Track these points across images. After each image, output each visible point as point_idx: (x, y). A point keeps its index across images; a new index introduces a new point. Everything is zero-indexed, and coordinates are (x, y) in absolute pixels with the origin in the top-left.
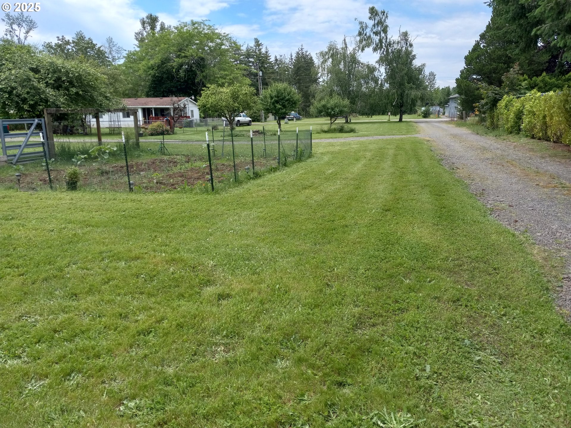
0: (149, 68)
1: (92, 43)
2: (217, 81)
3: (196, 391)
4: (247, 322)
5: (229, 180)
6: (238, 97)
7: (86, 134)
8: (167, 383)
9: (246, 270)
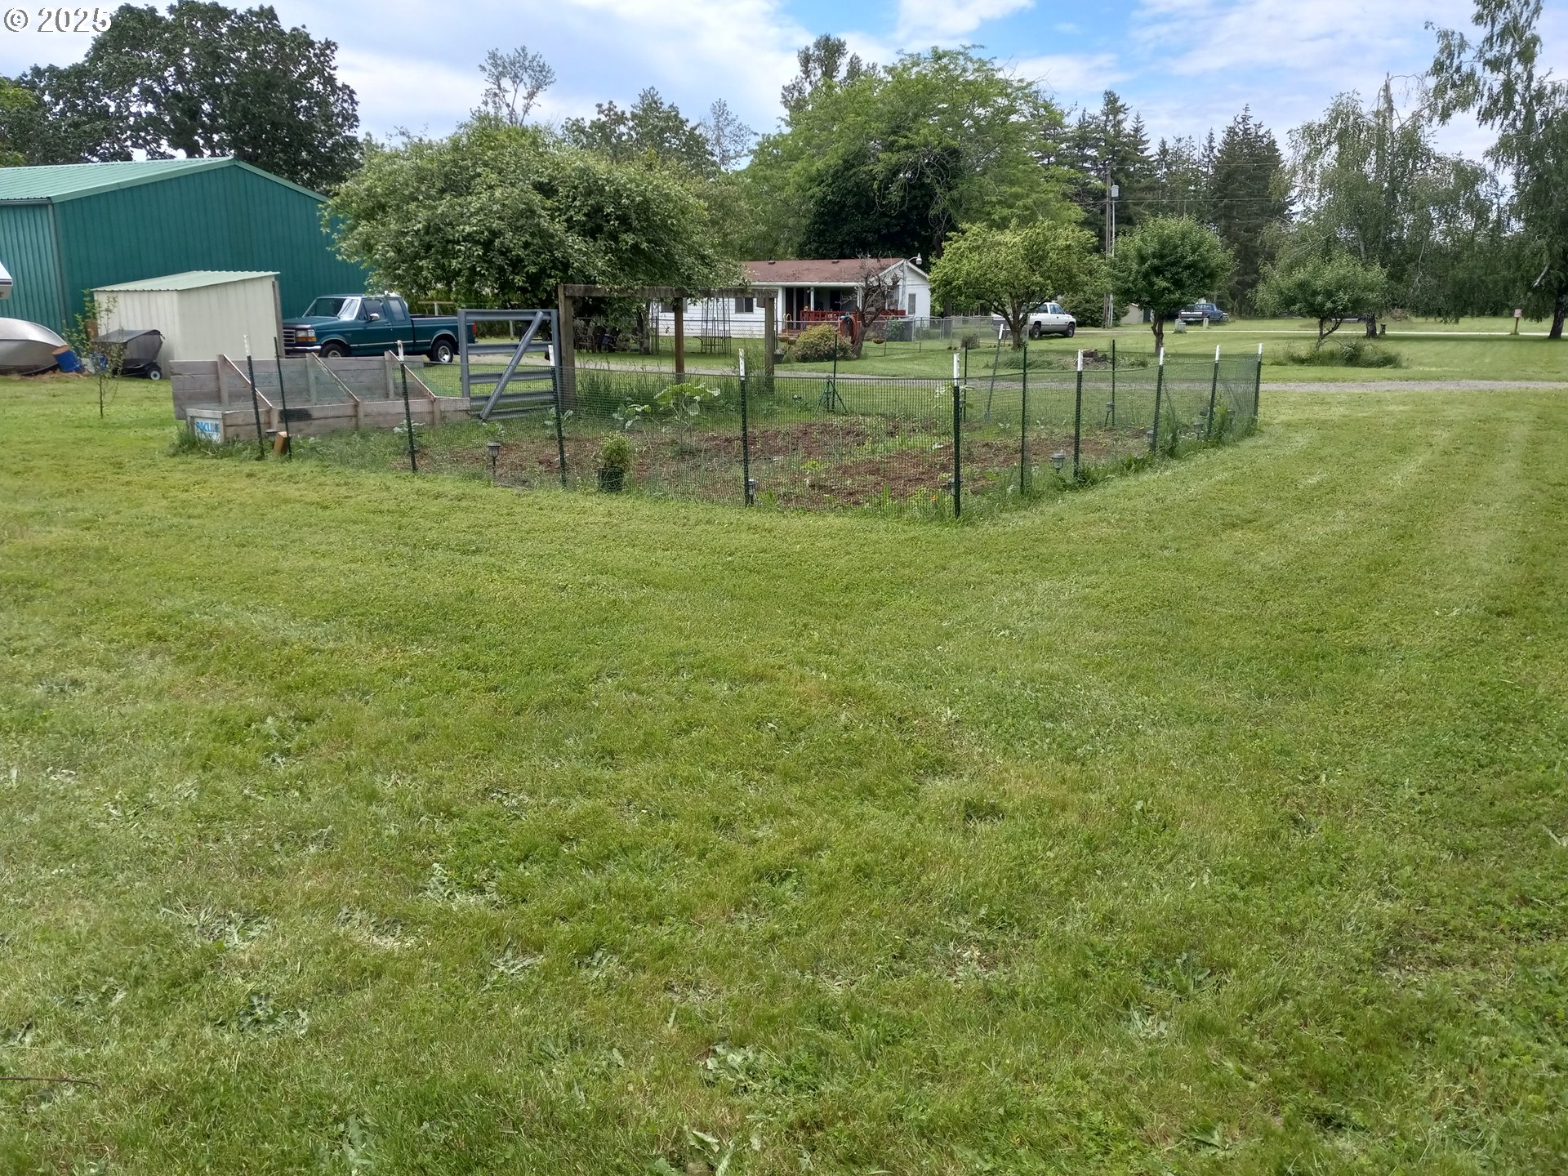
0: (811, 180)
1: (676, 116)
2: (989, 214)
3: (902, 1058)
4: (1046, 893)
5: (1003, 488)
6: (1043, 258)
7: (646, 352)
8: (827, 1021)
9: (1045, 746)
